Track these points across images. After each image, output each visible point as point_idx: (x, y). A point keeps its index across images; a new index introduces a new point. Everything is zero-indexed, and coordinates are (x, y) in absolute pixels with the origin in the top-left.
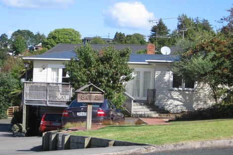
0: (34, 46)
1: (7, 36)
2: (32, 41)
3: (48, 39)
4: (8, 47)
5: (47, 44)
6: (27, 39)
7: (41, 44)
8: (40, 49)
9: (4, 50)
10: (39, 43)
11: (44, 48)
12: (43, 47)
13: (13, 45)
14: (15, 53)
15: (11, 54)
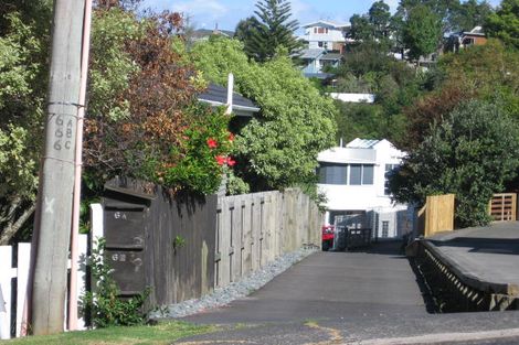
0: (461, 33)
1: (387, 7)
2: (453, 22)
3: (500, 13)
4: (391, 37)
5: (498, 27)
6: (443, 15)
7: (479, 28)
8: (478, 42)
9: (380, 45)
10: (474, 26)
11: (491, 39)
12: (486, 37)
13: (406, 33)
14: (409, 54)
15: (398, 56)
